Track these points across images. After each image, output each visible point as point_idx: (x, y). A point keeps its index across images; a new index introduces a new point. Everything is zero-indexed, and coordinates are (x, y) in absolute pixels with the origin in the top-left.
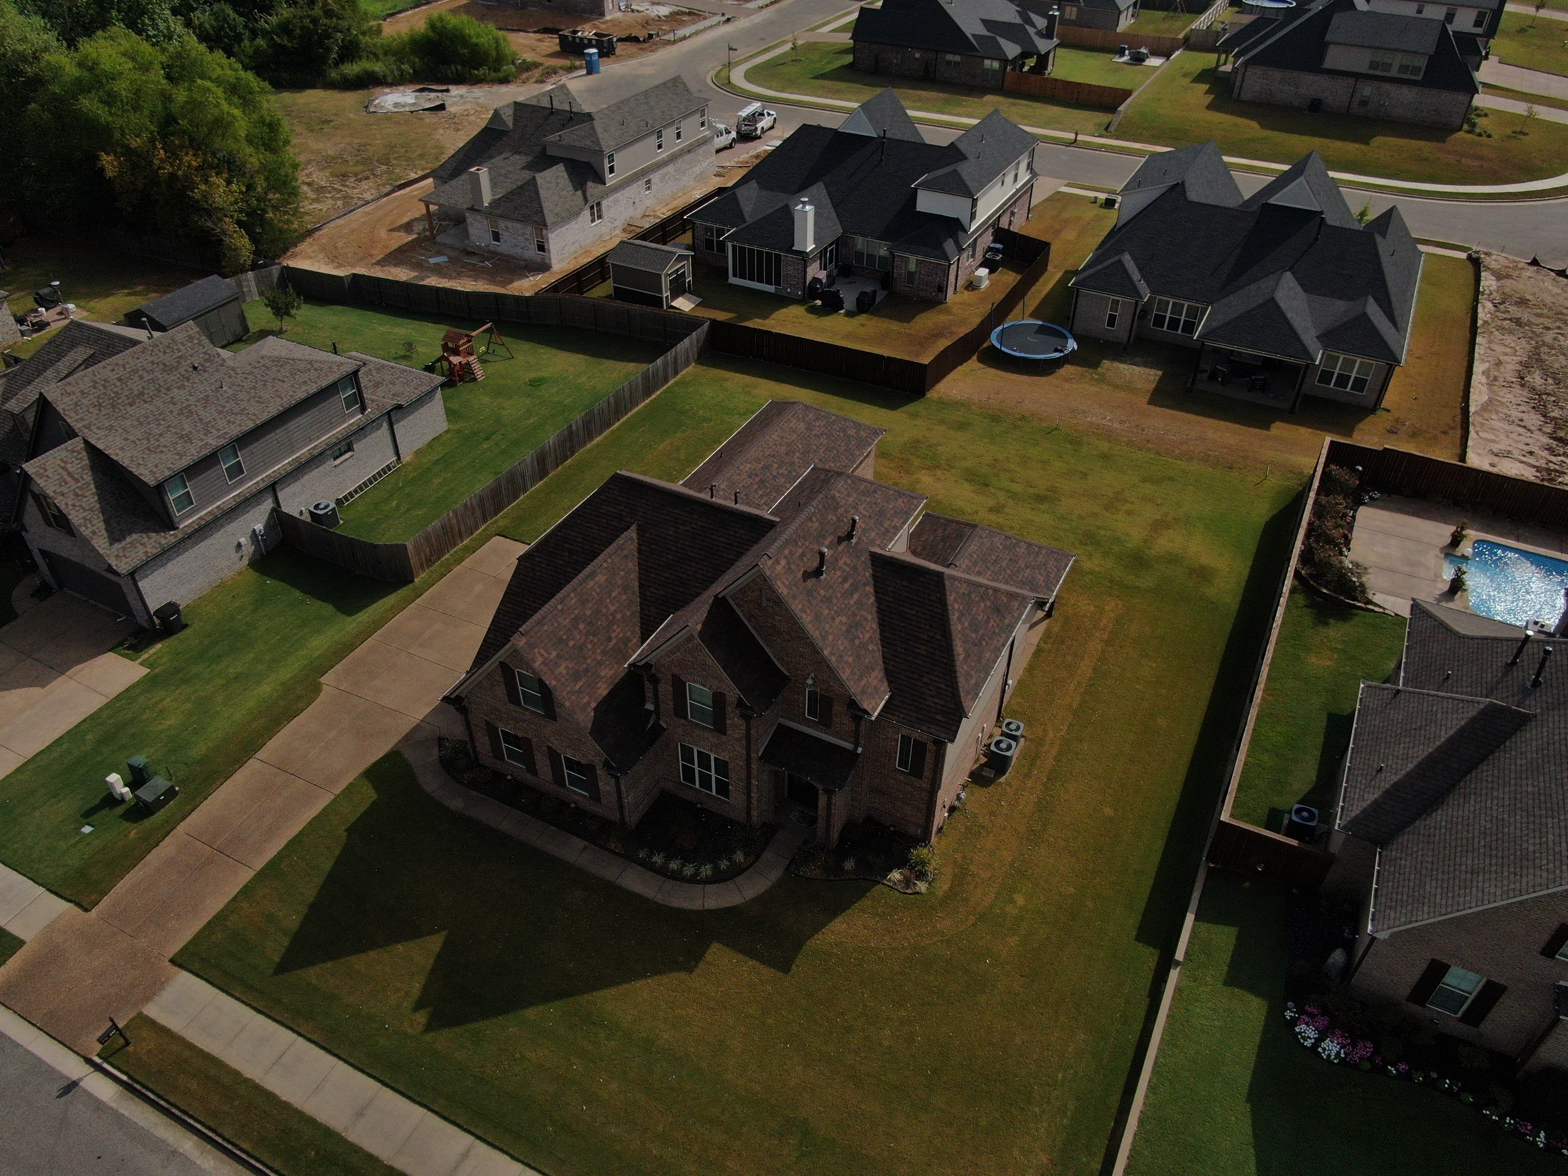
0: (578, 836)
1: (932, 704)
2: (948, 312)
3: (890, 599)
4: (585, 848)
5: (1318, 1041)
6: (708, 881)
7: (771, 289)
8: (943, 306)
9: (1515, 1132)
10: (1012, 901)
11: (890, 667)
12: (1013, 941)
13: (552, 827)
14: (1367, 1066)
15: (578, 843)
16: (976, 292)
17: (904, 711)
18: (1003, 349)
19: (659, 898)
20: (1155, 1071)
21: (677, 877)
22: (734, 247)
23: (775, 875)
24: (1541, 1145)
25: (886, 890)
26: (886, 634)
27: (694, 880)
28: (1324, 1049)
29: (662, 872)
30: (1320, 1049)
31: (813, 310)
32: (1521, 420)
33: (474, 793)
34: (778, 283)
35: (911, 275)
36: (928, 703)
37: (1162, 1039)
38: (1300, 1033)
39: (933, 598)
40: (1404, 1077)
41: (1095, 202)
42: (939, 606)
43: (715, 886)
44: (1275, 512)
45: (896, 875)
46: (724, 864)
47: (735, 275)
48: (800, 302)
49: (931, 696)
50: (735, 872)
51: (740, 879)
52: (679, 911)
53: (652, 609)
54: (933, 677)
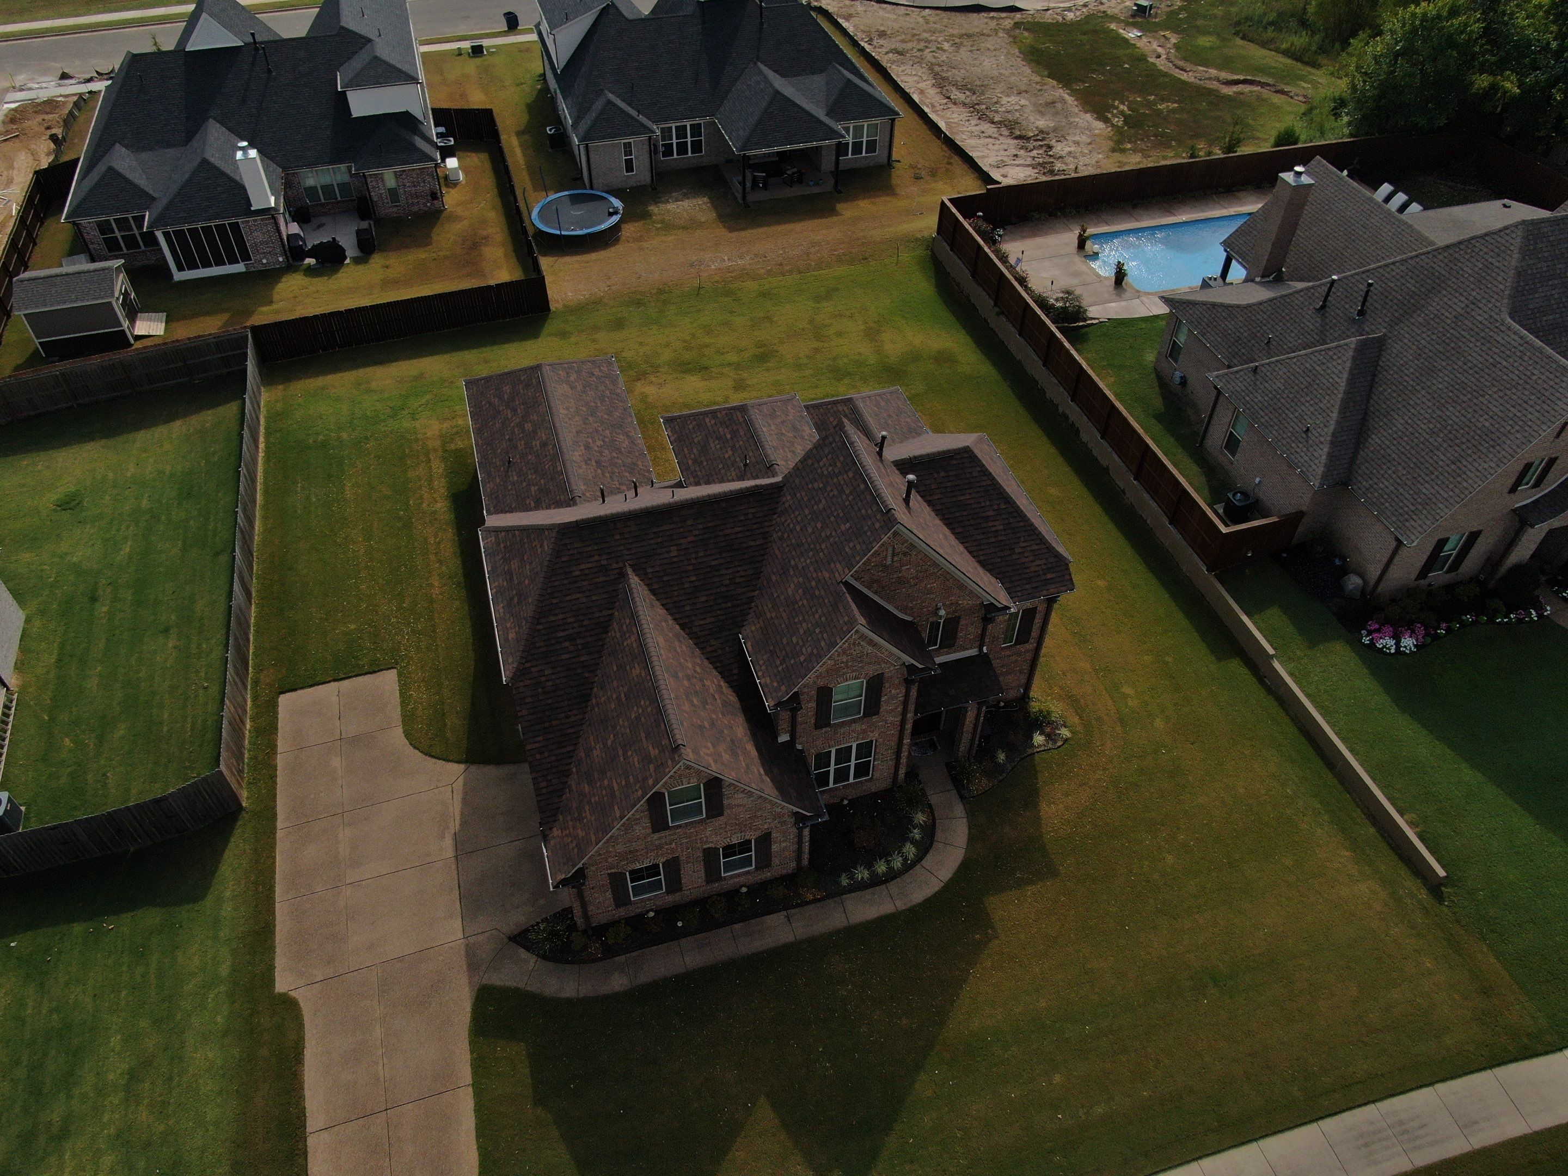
0: (769, 913)
1: (1037, 569)
2: (454, 218)
3: (939, 496)
4: (788, 917)
5: (1398, 645)
6: (919, 858)
7: (240, 268)
8: (444, 215)
9: (1520, 621)
10: (1125, 696)
11: (982, 558)
12: (1159, 723)
13: (737, 926)
14: (1429, 640)
15: (776, 920)
16: (458, 187)
17: (1019, 589)
18: (563, 233)
19: (901, 905)
20: (1343, 740)
21: (892, 875)
22: (166, 235)
23: (959, 810)
24: (1536, 619)
25: (1044, 755)
26: (958, 530)
27: (908, 867)
28: (1405, 647)
29: (876, 882)
30: (1402, 649)
31: (310, 271)
32: (983, 132)
33: (622, 959)
34: (246, 257)
35: (393, 192)
36: (1033, 569)
37: (1321, 714)
38: (1384, 647)
39: (975, 474)
40: (1449, 630)
41: (460, 54)
42: (984, 478)
43: (928, 857)
44: (933, 281)
45: (1038, 739)
46: (916, 834)
47: (180, 269)
48: (289, 268)
49: (1032, 561)
50: (930, 832)
51: (939, 835)
52: (928, 901)
53: (713, 642)
54: (1022, 545)
